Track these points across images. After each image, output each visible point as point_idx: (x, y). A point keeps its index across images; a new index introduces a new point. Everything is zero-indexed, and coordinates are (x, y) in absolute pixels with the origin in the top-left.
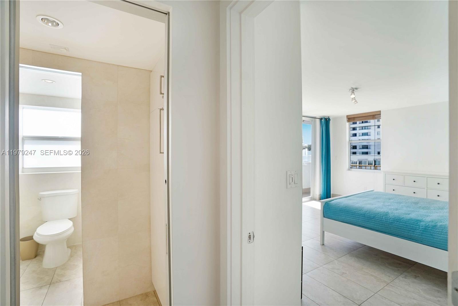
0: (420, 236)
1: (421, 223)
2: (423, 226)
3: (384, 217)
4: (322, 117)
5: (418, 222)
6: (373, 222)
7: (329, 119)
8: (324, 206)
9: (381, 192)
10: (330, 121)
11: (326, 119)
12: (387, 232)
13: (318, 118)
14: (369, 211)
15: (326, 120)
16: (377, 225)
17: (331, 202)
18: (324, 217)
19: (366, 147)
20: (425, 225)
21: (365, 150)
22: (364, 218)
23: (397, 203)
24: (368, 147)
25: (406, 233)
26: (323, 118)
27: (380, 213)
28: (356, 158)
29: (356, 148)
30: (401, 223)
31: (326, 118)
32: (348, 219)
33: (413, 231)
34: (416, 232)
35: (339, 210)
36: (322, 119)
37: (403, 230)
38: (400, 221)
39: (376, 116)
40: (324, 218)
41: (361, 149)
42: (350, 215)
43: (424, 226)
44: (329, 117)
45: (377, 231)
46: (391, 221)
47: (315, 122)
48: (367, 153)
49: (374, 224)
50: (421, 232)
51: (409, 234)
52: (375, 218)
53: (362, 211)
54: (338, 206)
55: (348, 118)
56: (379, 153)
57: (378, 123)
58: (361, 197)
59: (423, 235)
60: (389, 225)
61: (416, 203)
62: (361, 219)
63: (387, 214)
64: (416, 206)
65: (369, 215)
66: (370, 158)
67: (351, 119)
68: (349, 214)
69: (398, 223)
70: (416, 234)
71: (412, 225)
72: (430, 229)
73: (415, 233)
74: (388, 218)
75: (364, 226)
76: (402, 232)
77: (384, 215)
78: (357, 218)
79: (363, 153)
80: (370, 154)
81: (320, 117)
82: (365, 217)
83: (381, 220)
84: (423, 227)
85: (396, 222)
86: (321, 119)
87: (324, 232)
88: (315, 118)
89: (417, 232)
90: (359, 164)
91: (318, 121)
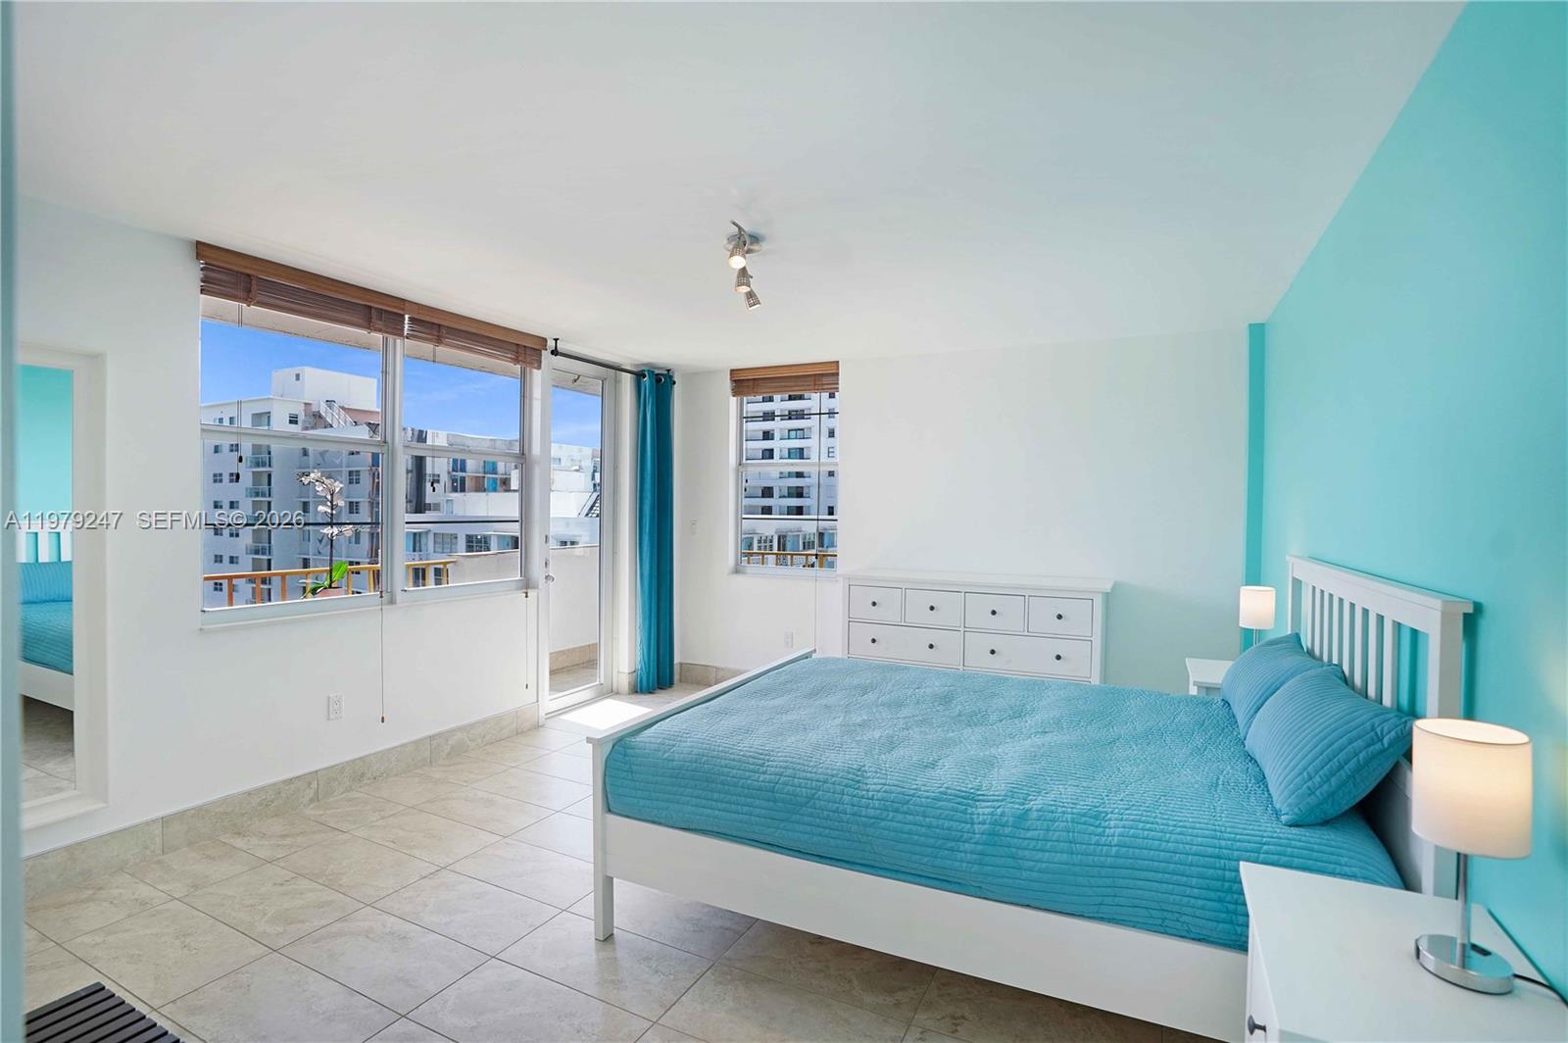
0: (976, 868)
1: (977, 808)
2: (984, 823)
3: (847, 795)
4: (644, 368)
5: (968, 805)
6: (806, 819)
7: (671, 377)
8: (606, 761)
9: (836, 660)
10: (676, 386)
11: (657, 378)
12: (858, 861)
13: (629, 368)
14: (789, 772)
15: (658, 381)
16: (820, 835)
17: (638, 739)
18: (609, 811)
19: (799, 493)
20: (992, 814)
21: (795, 502)
22: (771, 804)
23: (888, 705)
24: (805, 491)
25: (926, 859)
26: (646, 373)
27: (833, 776)
28: (769, 527)
29: (771, 495)
30: (911, 817)
31: (657, 375)
32: (708, 816)
33: (952, 850)
34: (961, 852)
35: (671, 777)
36: (644, 376)
37: (917, 849)
38: (905, 808)
39: (825, 380)
40: (611, 817)
41: (784, 497)
42: (716, 796)
43: (990, 824)
44: (668, 371)
45: (821, 857)
46: (871, 812)
47: (617, 381)
48: (799, 510)
49: (808, 829)
50: (980, 847)
51: (938, 862)
52: (812, 802)
53: (764, 773)
54: (666, 755)
55: (735, 381)
56: (831, 511)
57: (828, 404)
58: (765, 693)
59: (986, 859)
60: (868, 829)
61: (946, 700)
62: (758, 811)
63: (856, 777)
64: (947, 713)
65: (791, 789)
66: (808, 527)
67: (745, 383)
68: (712, 791)
69: (900, 817)
70: (962, 861)
71: (947, 824)
72: (1007, 830)
73: (960, 856)
74: (863, 797)
75: (769, 840)
76: (914, 857)
77: (846, 786)
78: (745, 809)
79: (791, 511)
80: (809, 514)
81: (638, 365)
82: (775, 801)
83: (836, 811)
84: (986, 826)
85: (891, 814)
86: (639, 375)
87: (608, 882)
88: (619, 369)
89: (966, 852)
90: (779, 550)
91: (627, 381)
